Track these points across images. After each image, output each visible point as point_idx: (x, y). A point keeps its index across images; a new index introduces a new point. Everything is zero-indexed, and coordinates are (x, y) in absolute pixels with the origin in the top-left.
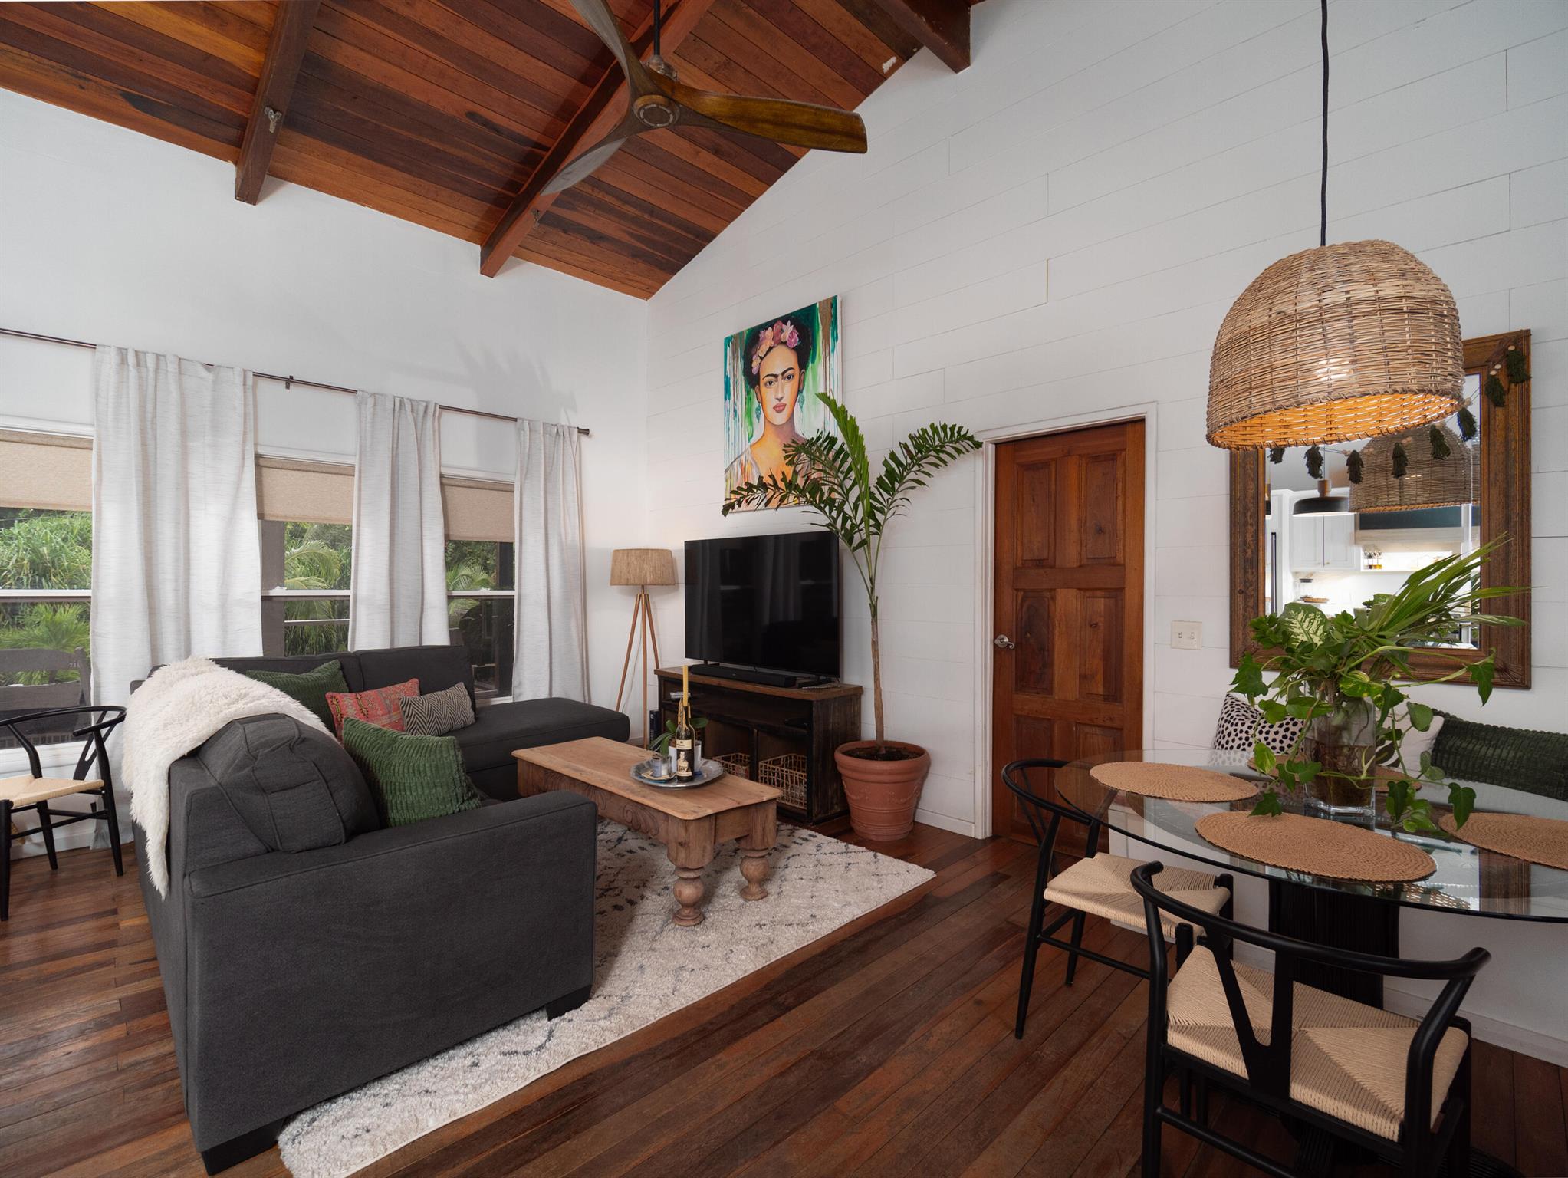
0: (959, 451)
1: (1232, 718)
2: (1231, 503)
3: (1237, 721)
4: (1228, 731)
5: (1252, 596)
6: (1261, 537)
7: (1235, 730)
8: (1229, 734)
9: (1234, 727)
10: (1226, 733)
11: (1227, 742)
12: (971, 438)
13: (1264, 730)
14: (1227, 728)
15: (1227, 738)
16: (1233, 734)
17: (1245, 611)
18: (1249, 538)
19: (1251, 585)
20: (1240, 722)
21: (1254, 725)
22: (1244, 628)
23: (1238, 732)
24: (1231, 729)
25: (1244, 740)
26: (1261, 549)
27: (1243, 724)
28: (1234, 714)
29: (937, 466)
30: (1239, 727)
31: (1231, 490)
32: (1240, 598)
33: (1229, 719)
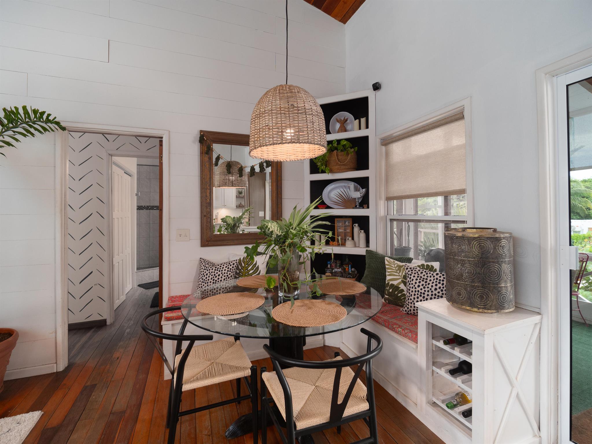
0: (45, 129)
1: (207, 267)
2: (201, 180)
3: (209, 268)
4: (206, 273)
5: (209, 217)
6: (212, 194)
7: (209, 272)
8: (207, 275)
9: (209, 271)
10: (205, 274)
11: (206, 278)
12: (58, 123)
13: (221, 270)
14: (205, 272)
15: (206, 276)
16: (209, 274)
17: (207, 223)
18: (208, 195)
19: (209, 213)
20: (211, 269)
21: (216, 269)
22: (206, 230)
23: (211, 273)
24: (207, 272)
25: (213, 276)
26: (212, 199)
27: (212, 269)
28: (207, 266)
29: (25, 135)
30: (211, 271)
31: (201, 174)
32: (205, 218)
33: (205, 268)
